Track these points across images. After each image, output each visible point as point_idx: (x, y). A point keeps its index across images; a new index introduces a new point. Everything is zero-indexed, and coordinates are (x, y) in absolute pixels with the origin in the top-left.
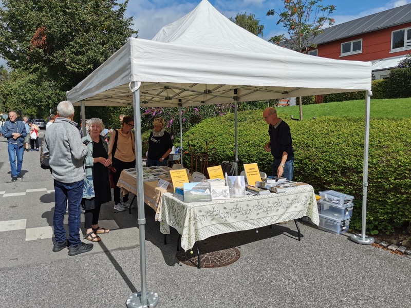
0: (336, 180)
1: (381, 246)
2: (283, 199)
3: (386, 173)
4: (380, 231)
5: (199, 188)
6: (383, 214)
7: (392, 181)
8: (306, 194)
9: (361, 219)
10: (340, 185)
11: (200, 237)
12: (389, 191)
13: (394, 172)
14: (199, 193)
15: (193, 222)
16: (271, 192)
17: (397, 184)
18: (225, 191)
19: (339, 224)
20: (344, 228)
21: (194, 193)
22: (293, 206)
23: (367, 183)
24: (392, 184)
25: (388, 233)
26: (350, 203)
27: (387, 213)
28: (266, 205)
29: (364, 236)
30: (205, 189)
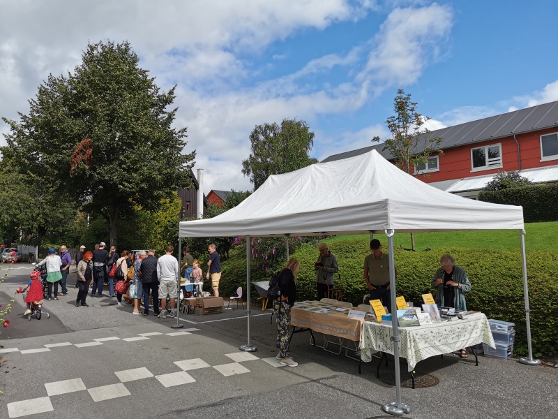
0: (493, 310)
1: (548, 365)
2: (467, 324)
3: (543, 300)
4: (543, 353)
5: (408, 315)
6: (546, 337)
7: (550, 306)
8: (482, 321)
9: (526, 342)
10: (499, 314)
11: (423, 357)
12: (547, 316)
13: (550, 299)
14: (409, 319)
15: (413, 344)
16: (459, 318)
17: (554, 309)
18: (427, 317)
19: (506, 349)
20: (510, 353)
21: (405, 319)
22: (474, 332)
23: (528, 308)
24: (550, 308)
25: (550, 355)
26: (512, 329)
27: (549, 336)
28: (458, 330)
29: (532, 359)
30: (413, 315)
